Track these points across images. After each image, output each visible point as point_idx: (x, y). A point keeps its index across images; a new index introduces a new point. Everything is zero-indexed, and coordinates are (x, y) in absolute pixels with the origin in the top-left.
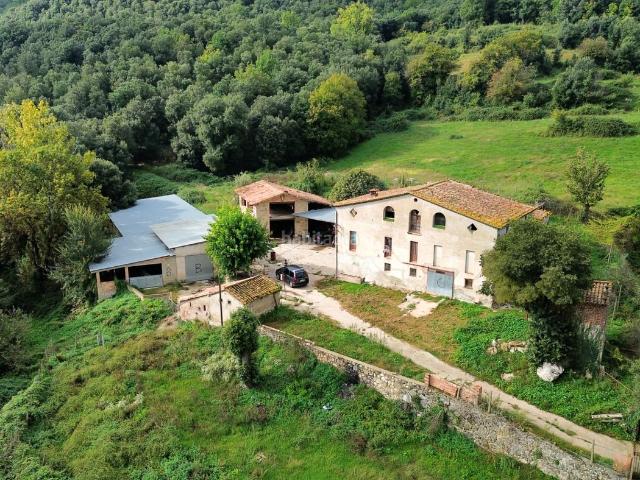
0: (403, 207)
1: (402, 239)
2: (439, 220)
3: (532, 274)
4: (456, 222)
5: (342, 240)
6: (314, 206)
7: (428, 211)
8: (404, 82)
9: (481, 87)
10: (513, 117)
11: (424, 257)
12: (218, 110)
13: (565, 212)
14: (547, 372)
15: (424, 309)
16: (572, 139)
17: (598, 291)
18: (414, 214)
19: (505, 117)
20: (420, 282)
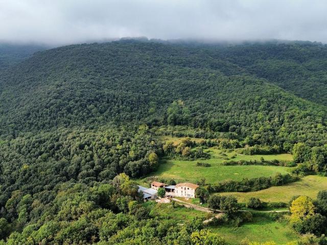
0: (184, 187)
1: (184, 191)
2: (188, 189)
3: (199, 194)
4: (190, 189)
5: (176, 192)
6: (166, 186)
7: (187, 188)
8: (163, 150)
9: (181, 153)
10: (188, 160)
11: (187, 193)
12: (135, 165)
13: (201, 184)
14: (201, 204)
15: (188, 199)
16: (200, 167)
17: (205, 195)
18: (185, 188)
19: (186, 160)
20: (186, 196)
